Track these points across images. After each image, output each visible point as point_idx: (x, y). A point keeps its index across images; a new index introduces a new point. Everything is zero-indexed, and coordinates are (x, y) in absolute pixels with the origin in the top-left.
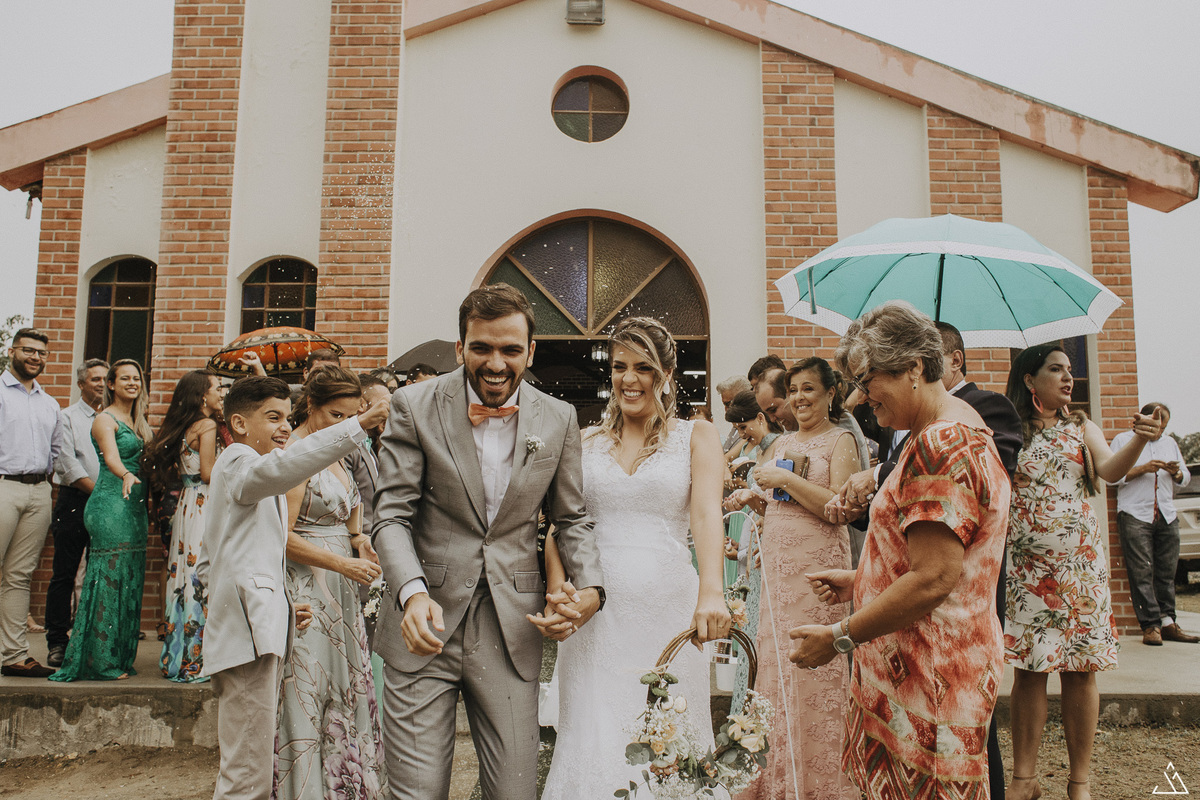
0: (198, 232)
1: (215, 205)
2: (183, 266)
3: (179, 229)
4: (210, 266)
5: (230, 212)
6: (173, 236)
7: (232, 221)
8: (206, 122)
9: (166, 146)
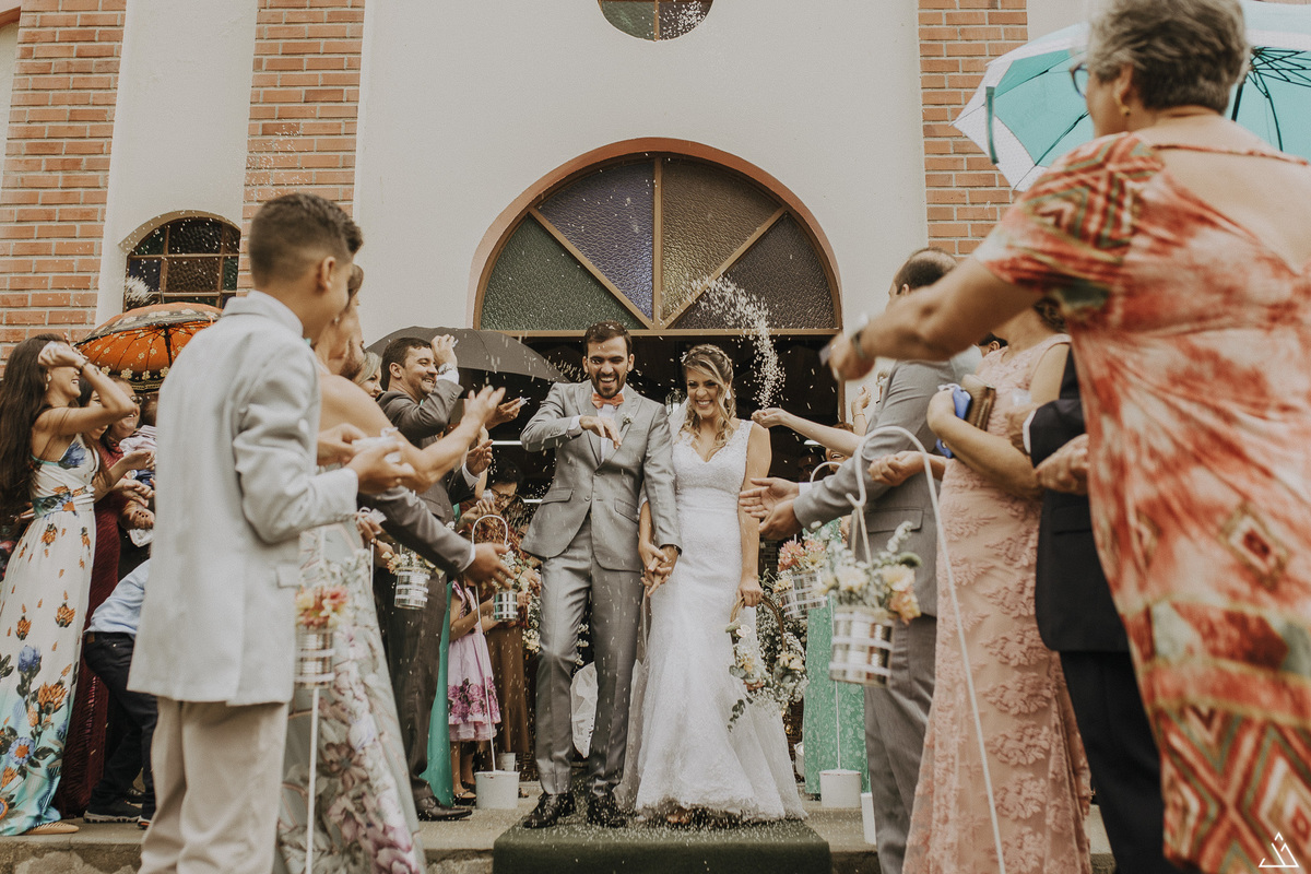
0: (60, 174)
1: (88, 135)
2: (36, 225)
3: (32, 171)
4: (78, 225)
5: (110, 144)
6: (22, 180)
7: (113, 158)
8: (79, 13)
9: (18, 50)
